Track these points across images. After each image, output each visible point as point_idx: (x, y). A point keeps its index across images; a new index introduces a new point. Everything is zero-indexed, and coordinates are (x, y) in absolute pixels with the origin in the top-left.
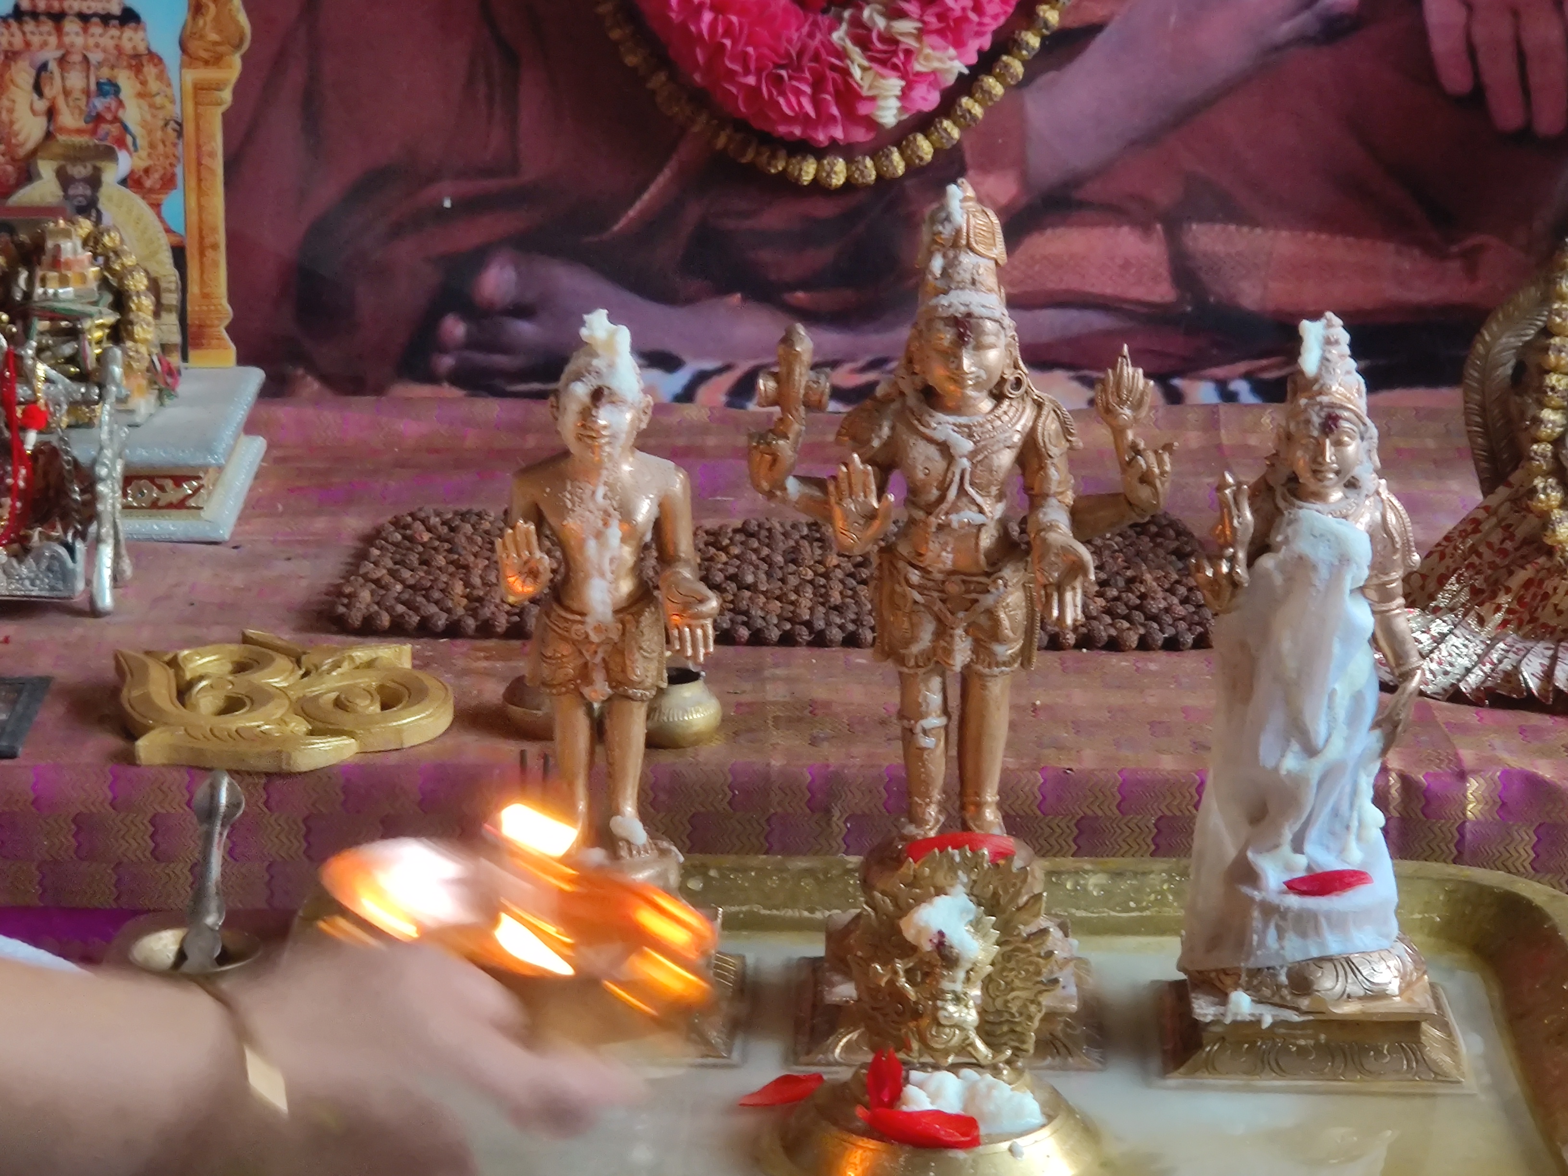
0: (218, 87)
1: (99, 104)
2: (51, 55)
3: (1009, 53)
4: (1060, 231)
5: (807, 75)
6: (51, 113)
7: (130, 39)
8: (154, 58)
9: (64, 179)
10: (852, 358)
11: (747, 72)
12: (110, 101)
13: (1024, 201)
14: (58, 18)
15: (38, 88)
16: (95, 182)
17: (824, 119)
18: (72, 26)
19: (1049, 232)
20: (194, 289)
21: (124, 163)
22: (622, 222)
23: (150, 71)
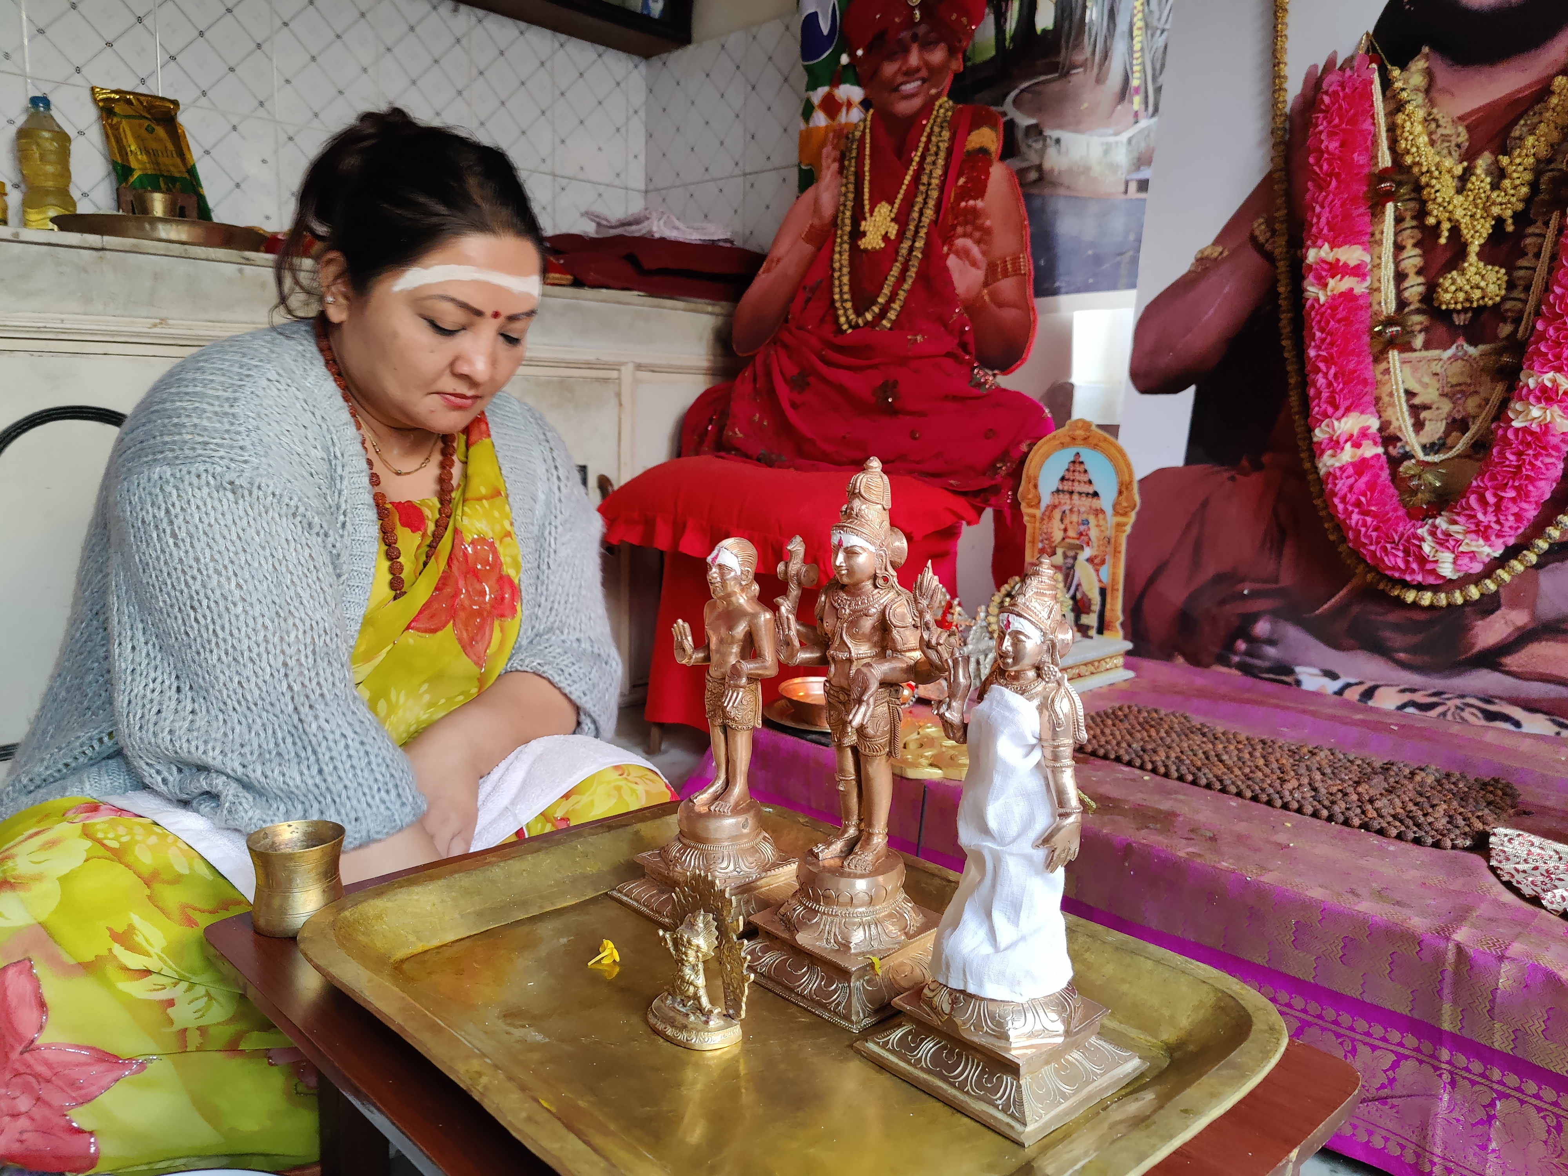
0: (1125, 525)
1: (1082, 528)
2: (1067, 508)
3: (1528, 550)
4: (1550, 643)
5: (1401, 548)
6: (1065, 530)
7: (1095, 503)
8: (1102, 511)
9: (1065, 556)
10: (1425, 690)
11: (1371, 544)
12: (1085, 527)
13: (1531, 626)
14: (1071, 493)
15: (1062, 520)
16: (1075, 558)
17: (1408, 569)
18: (1075, 497)
19: (1544, 643)
20: (1108, 606)
21: (1087, 553)
22: (1320, 610)
23: (1101, 516)
